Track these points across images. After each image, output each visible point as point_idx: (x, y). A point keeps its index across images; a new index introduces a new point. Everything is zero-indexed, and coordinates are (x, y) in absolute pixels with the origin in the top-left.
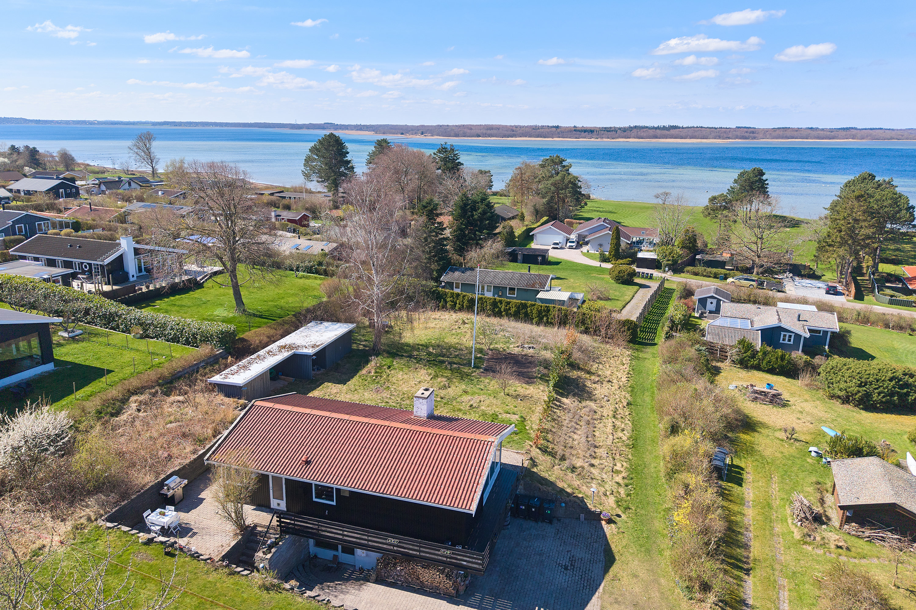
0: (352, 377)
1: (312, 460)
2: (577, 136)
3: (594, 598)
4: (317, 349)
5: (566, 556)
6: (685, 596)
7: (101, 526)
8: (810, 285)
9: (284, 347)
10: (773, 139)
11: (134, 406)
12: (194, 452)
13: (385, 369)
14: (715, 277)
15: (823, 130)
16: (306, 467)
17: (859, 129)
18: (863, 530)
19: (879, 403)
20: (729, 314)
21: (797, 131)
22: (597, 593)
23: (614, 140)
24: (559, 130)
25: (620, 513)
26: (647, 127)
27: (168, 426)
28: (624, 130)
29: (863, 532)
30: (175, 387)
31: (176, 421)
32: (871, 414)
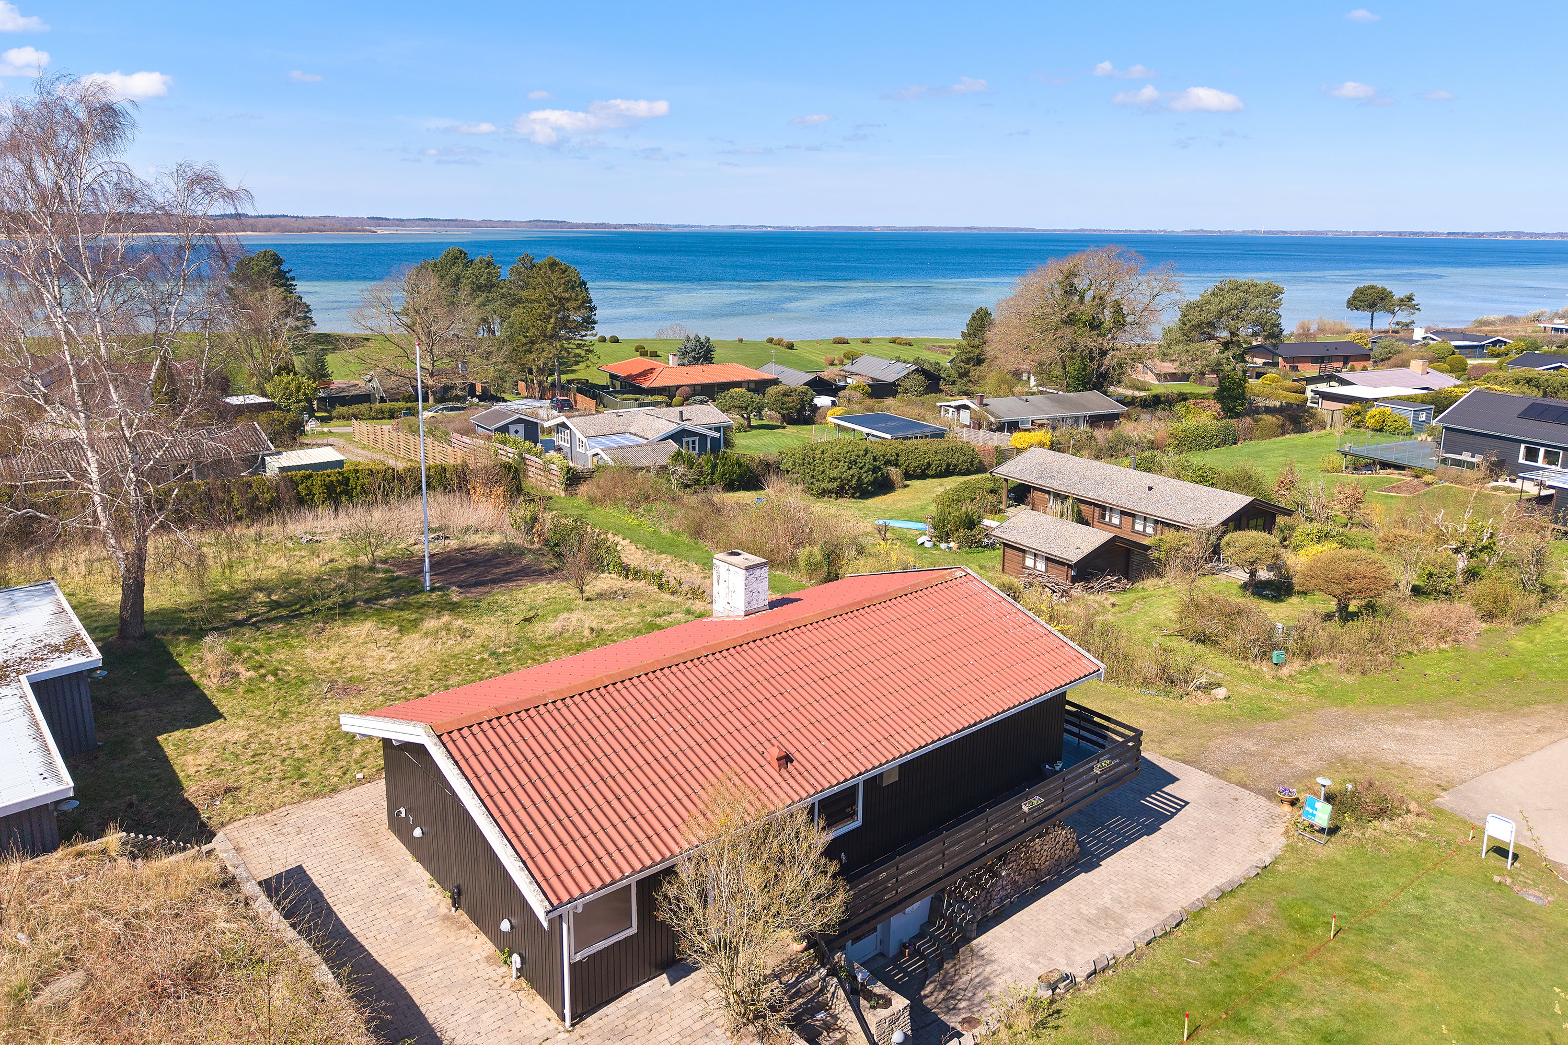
6: (1174, 698)
16: (795, 768)
18: (1090, 585)
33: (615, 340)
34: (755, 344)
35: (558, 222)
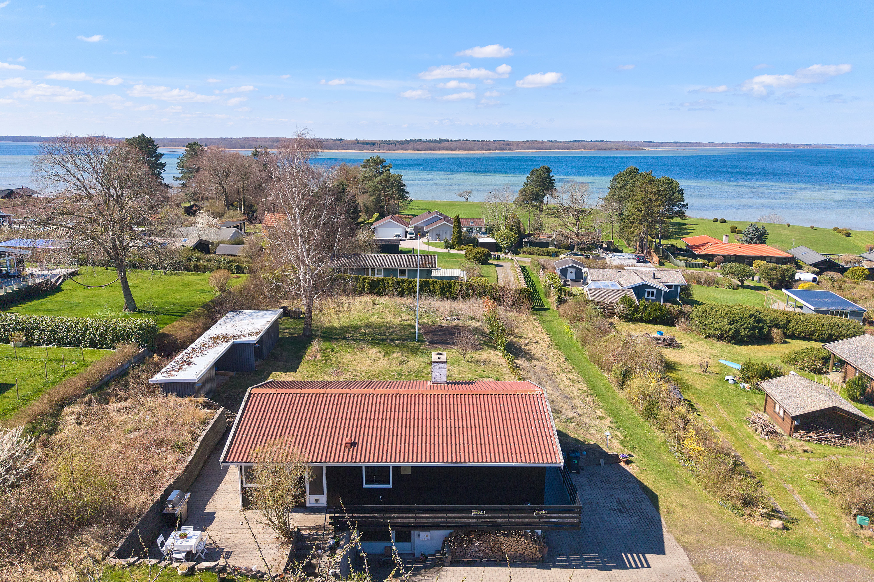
0: (299, 364)
1: (357, 441)
2: (361, 148)
3: (664, 533)
4: (259, 336)
5: (612, 500)
6: (736, 514)
7: (115, 565)
8: (622, 257)
9: (216, 339)
10: (525, 150)
11: (71, 419)
12: (180, 460)
13: (329, 352)
14: (548, 255)
15: (561, 142)
16: (353, 450)
17: (587, 142)
18: (810, 435)
19: (745, 337)
20: (597, 279)
21: (542, 143)
22: (664, 529)
23: (395, 152)
24: (343, 143)
25: (630, 453)
26: (421, 141)
27: (129, 435)
28: (402, 143)
29: (811, 437)
30: (108, 394)
31: (135, 429)
32: (742, 347)
33: (724, 221)
34: (823, 230)
35: (756, 143)
